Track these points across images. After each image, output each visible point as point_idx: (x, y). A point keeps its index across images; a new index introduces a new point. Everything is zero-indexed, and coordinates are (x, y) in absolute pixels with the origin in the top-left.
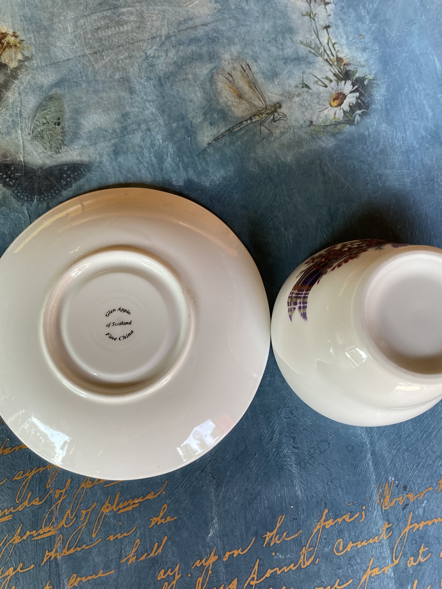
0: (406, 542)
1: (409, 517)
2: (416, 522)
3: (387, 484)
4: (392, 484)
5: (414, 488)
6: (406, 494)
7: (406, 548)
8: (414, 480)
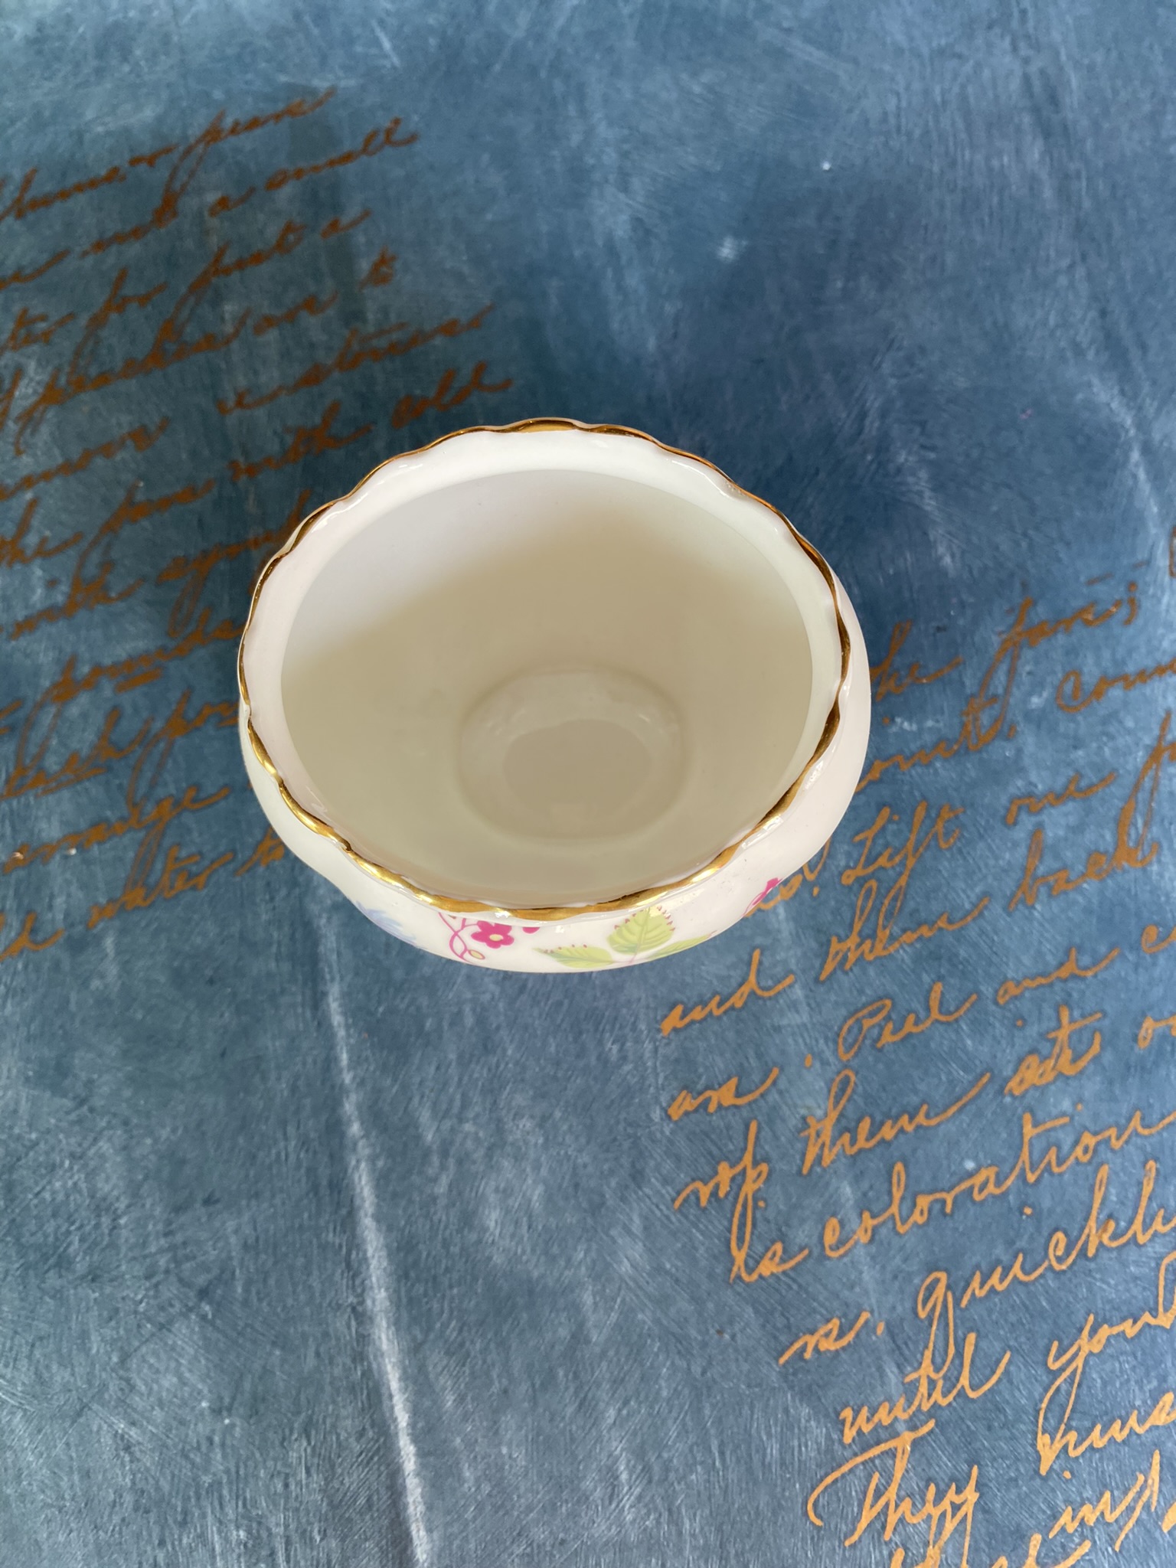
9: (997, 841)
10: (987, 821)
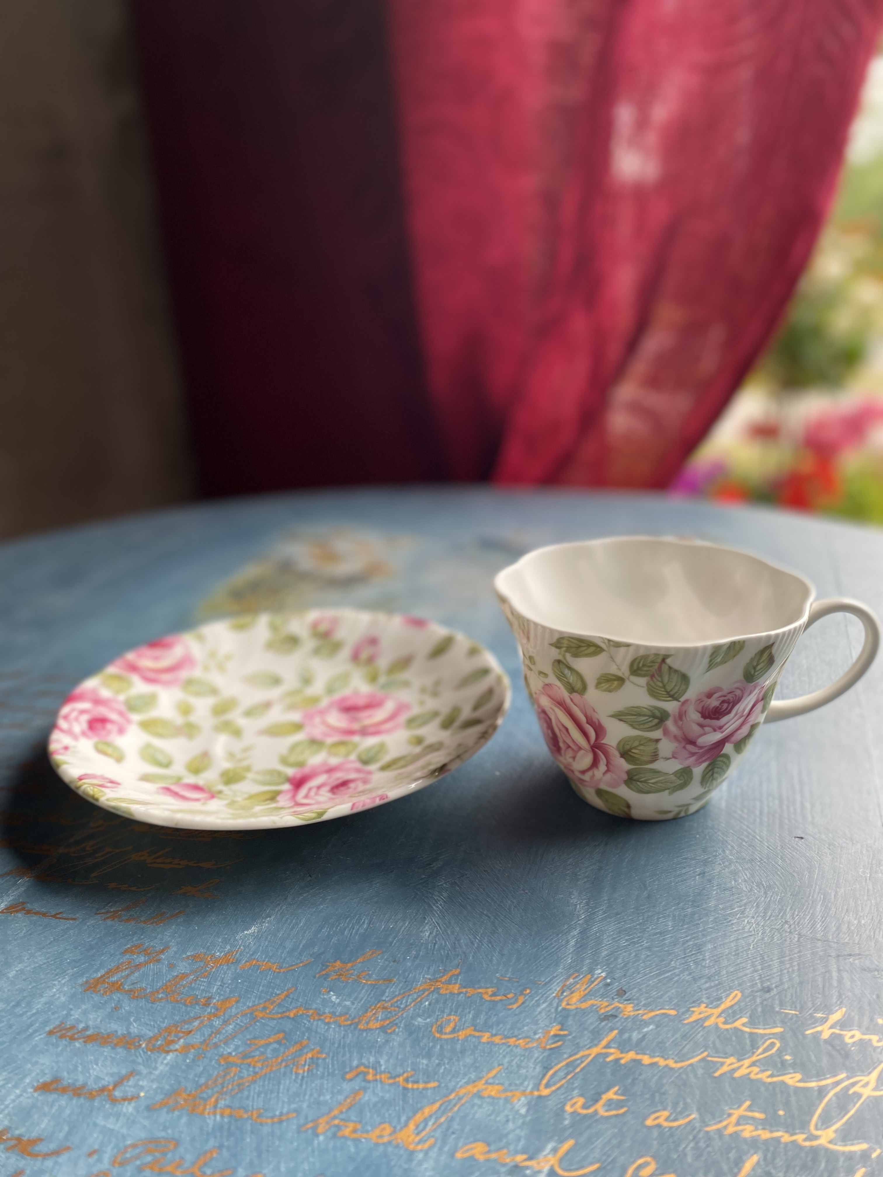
0: (582, 1070)
1: (607, 1035)
2: (618, 1048)
3: (589, 976)
4: (599, 980)
5: (637, 999)
6: (619, 1002)
7: (576, 1079)
8: (644, 990)
9: (330, 1085)
10: (334, 1070)
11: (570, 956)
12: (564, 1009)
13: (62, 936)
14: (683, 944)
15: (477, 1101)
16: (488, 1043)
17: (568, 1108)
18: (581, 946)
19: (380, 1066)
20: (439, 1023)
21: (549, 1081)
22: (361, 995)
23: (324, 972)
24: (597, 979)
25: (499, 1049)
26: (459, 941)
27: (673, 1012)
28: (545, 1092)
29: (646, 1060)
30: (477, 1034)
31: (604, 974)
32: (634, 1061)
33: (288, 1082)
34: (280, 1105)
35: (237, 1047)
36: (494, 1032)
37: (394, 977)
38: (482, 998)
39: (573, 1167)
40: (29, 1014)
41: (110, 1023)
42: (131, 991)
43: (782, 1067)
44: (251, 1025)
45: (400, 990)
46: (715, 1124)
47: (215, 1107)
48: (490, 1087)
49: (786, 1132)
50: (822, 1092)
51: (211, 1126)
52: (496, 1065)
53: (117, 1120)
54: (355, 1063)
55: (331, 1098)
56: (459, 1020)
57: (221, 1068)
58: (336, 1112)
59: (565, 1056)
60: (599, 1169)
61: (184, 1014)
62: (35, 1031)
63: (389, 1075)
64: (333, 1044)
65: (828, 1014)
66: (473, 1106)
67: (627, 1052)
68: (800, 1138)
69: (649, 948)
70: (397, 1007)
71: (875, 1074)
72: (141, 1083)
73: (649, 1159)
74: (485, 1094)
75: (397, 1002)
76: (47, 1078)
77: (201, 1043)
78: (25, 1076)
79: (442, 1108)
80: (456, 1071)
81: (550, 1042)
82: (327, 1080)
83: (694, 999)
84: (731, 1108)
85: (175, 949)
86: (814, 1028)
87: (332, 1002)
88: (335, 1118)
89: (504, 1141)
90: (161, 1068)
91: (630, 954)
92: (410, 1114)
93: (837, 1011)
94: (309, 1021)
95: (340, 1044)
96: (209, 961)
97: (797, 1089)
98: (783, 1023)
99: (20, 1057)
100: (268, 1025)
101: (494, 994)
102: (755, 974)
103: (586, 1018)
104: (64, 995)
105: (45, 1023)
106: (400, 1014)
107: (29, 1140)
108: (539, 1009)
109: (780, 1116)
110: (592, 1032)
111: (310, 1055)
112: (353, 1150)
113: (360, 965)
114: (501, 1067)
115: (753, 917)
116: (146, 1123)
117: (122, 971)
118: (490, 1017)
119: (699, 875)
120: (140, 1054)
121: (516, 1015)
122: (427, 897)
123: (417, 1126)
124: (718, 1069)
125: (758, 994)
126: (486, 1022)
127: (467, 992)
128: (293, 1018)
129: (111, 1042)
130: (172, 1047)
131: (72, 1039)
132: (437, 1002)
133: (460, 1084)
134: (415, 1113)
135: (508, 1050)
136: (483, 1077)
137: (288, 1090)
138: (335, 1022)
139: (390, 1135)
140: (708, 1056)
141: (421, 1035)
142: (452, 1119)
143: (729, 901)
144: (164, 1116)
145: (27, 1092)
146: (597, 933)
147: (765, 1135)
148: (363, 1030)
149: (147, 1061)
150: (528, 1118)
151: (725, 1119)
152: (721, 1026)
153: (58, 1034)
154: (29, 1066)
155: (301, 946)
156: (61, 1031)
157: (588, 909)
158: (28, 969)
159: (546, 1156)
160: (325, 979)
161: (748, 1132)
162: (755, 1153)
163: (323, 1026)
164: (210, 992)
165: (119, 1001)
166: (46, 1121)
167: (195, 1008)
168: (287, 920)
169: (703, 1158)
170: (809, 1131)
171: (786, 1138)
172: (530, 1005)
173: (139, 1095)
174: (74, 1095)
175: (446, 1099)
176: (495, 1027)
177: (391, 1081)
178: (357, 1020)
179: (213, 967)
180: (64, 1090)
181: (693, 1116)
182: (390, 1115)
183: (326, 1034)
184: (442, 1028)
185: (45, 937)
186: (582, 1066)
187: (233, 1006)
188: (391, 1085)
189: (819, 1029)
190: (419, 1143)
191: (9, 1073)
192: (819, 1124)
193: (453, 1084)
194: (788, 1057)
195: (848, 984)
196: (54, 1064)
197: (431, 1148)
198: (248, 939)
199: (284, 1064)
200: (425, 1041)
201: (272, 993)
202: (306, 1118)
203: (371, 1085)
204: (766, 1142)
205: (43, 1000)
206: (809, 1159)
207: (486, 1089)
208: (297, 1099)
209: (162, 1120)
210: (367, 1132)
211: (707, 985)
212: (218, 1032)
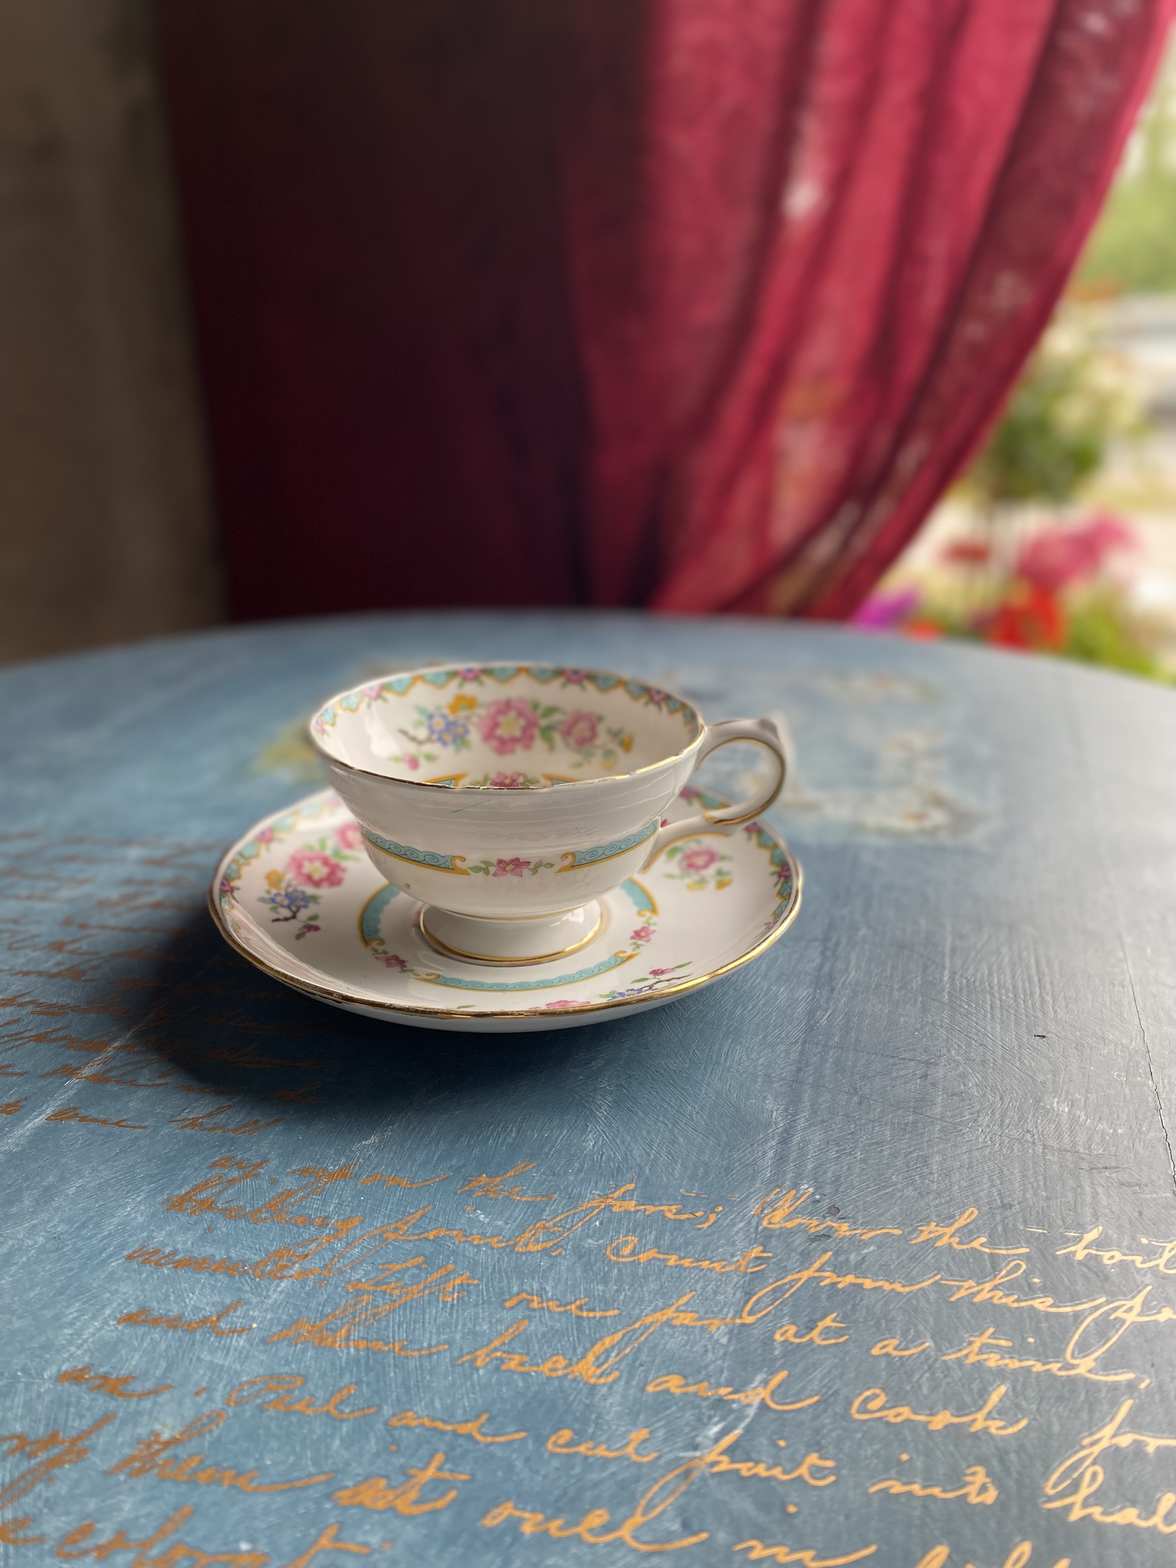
0: (792, 1295)
1: (819, 1257)
2: (834, 1271)
3: (794, 1192)
4: (806, 1196)
5: (853, 1217)
6: (832, 1221)
7: (786, 1305)
8: (861, 1207)
9: (486, 1314)
10: (490, 1298)
11: (769, 1169)
12: (765, 1229)
13: (130, 1147)
14: (905, 1156)
15: (666, 1330)
16: (676, 1266)
17: (778, 1337)
18: (781, 1159)
19: (546, 1293)
20: (614, 1245)
21: (752, 1308)
22: (516, 1214)
23: (467, 1188)
24: (803, 1195)
25: (690, 1273)
26: (631, 1152)
27: (897, 1232)
28: (750, 1320)
29: (868, 1284)
30: (661, 1256)
31: (811, 1190)
32: (854, 1285)
33: (434, 1311)
34: (428, 1336)
35: (367, 1273)
36: (682, 1255)
37: (555, 1193)
38: (664, 1216)
39: (788, 1401)
40: (99, 1236)
41: (204, 1246)
42: (226, 1209)
43: (1031, 1291)
44: (382, 1248)
45: (563, 1208)
46: (953, 1353)
47: (347, 1339)
48: (682, 1315)
49: (1038, 1360)
50: (1078, 1318)
51: (344, 1360)
52: (688, 1291)
53: (227, 1354)
54: (515, 1289)
55: (489, 1328)
56: (638, 1241)
57: (350, 1296)
58: (497, 1343)
59: (771, 1280)
60: (818, 1402)
61: (296, 1236)
62: (110, 1256)
63: (558, 1303)
64: (487, 1268)
65: (1082, 1234)
66: (663, 1336)
67: (845, 1276)
68: (1054, 1367)
69: (864, 1161)
70: (561, 1226)
71: (1139, 1299)
72: (251, 1313)
73: (877, 1391)
74: (677, 1322)
75: (561, 1220)
76: (133, 1308)
77: (322, 1268)
78: (104, 1307)
79: (626, 1338)
80: (639, 1298)
81: (751, 1265)
82: (483, 1309)
83: (922, 1216)
84: (972, 1336)
85: (275, 1162)
86: (1065, 1248)
87: (480, 1221)
88: (496, 1350)
89: (704, 1373)
90: (275, 1296)
91: (842, 1167)
92: (588, 1345)
93: (1092, 1230)
94: (454, 1244)
95: (494, 1269)
96: (321, 1176)
97: (1048, 1315)
98: (1028, 1243)
99: (95, 1285)
100: (403, 1248)
101: (679, 1212)
102: (994, 1190)
103: (794, 1238)
104: (142, 1215)
105: (122, 1246)
106: (565, 1235)
107: (118, 1379)
108: (736, 1229)
109: (1029, 1343)
110: (802, 1254)
111: (458, 1281)
112: (521, 1384)
113: (511, 1179)
114: (694, 1293)
115: (989, 1126)
116: (263, 1357)
117: (212, 1187)
118: (677, 1237)
119: (921, 1078)
120: (246, 1281)
121: (707, 1236)
122: (587, 1101)
123: (597, 1358)
124: (953, 1294)
125: (999, 1211)
126: (672, 1243)
127: (645, 1210)
128: (433, 1240)
129: (208, 1268)
130: (285, 1273)
131: (158, 1264)
132: (610, 1221)
133: (646, 1311)
134: (593, 1345)
135: (701, 1274)
136: (673, 1304)
137: (435, 1320)
138: (486, 1244)
139: (566, 1367)
140: (941, 1279)
141: (593, 1259)
142: (639, 1350)
143: (958, 1107)
144: (284, 1350)
145: (108, 1325)
146: (799, 1143)
147: (1014, 1364)
148: (522, 1254)
149: (257, 1289)
150: (731, 1349)
151: (965, 1348)
152: (955, 1246)
153: (140, 1259)
154: (108, 1295)
155: (435, 1158)
156: (142, 1255)
157: (787, 1116)
158: (92, 1184)
159: (755, 1388)
160: (469, 1196)
161: (993, 1361)
162: (1002, 1383)
163: (471, 1249)
164: (326, 1212)
165: (212, 1222)
166: (137, 1357)
167: (309, 1229)
168: (414, 1129)
169: (942, 1390)
170: (1065, 1359)
171: (1038, 1367)
172: (725, 1224)
173: (251, 1326)
174: (169, 1327)
175: (630, 1328)
176: (683, 1249)
177: (562, 1309)
178: (512, 1242)
179: (326, 1183)
180: (156, 1322)
181: (927, 1344)
182: (562, 1346)
183: (476, 1258)
184: (618, 1251)
185: (108, 1148)
186: (792, 1290)
187: (356, 1227)
188: (561, 1313)
189: (1072, 1249)
190: (601, 1376)
191: (83, 1303)
192: (1076, 1352)
193: (637, 1311)
194: (1036, 1280)
195: (1104, 1200)
196: (139, 1293)
197: (615, 1381)
198: (368, 1151)
199: (427, 1292)
200: (598, 1265)
201: (404, 1212)
202: (461, 1350)
203: (537, 1314)
204: (1014, 1372)
205: (115, 1220)
206: (1066, 1389)
207: (677, 1317)
208: (448, 1330)
209: (282, 1354)
210: (538, 1365)
211: (937, 1202)
212: (342, 1256)
